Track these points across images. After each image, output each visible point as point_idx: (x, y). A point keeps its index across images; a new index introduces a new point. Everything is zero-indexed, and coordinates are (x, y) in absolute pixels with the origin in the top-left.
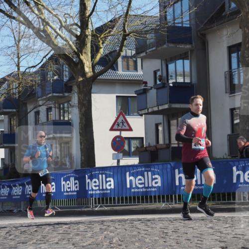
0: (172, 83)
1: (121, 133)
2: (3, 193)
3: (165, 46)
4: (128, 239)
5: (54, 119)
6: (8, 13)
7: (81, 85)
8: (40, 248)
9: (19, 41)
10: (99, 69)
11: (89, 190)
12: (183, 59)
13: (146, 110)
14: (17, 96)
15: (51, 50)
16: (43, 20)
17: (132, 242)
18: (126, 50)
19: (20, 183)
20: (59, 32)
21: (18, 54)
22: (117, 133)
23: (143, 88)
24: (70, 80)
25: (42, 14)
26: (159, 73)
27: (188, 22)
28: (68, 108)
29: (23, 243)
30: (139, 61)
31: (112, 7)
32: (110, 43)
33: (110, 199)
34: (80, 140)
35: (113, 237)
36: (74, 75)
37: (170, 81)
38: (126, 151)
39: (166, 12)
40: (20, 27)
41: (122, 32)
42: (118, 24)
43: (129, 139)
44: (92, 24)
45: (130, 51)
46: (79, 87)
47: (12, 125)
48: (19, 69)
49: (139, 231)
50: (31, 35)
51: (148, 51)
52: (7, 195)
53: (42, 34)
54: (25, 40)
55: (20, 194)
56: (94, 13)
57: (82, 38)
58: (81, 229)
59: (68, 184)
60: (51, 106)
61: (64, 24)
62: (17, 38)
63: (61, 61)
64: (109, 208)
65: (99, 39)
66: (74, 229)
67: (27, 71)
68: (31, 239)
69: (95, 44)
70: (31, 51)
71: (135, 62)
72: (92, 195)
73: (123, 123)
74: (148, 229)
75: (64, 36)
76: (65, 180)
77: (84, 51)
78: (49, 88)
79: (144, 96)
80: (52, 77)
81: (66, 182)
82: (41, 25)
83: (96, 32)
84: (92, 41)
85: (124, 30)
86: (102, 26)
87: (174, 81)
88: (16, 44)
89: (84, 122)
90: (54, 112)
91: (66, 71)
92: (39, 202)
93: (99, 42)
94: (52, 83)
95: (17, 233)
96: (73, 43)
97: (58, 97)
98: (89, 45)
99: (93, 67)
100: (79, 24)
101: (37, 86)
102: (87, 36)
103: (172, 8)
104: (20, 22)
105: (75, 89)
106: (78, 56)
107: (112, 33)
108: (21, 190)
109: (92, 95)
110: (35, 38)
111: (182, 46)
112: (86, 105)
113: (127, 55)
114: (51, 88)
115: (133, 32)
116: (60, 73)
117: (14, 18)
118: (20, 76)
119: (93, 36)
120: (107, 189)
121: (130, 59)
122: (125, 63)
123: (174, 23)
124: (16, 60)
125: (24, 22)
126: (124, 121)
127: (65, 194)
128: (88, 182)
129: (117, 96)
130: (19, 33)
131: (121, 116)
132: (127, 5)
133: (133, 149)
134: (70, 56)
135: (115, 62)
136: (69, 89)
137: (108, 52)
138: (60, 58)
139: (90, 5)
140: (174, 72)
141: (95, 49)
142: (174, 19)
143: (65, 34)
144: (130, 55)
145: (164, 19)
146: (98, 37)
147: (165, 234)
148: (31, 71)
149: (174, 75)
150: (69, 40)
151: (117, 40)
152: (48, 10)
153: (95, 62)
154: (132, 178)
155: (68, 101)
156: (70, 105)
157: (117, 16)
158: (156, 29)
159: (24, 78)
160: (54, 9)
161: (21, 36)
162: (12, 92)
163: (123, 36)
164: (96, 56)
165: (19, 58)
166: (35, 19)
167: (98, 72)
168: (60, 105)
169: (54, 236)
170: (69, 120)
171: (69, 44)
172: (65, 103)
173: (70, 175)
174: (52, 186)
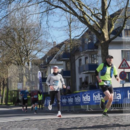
1: (124, 70)
5: (89, 63)
6: (65, 9)
9: (70, 23)
10: (112, 36)
14: (70, 51)
15: (87, 27)
16: (83, 12)
18: (126, 26)
19: (72, 96)
20: (91, 17)
21: (70, 30)
22: (122, 70)
24: (97, 43)
25: (82, 8)
28: (96, 57)
31: (118, 4)
32: (118, 23)
33: (119, 104)
36: (99, 40)
38: (127, 79)
40: (71, 16)
41: (124, 17)
42: (122, 13)
43: (129, 73)
44: (108, 13)
45: (129, 26)
46: (102, 46)
47: (68, 66)
48: (70, 38)
53: (82, 19)
54: (74, 22)
55: (72, 102)
56: (109, 7)
57: (103, 21)
58: (104, 121)
59: (97, 97)
60: (87, 56)
61: (93, 13)
62: (69, 22)
63: (92, 33)
64: (119, 109)
65: (112, 20)
66: (100, 120)
67: (75, 38)
70: (76, 28)
73: (125, 64)
75: (93, 20)
76: (95, 95)
77: (104, 27)
78: (86, 47)
80: (88, 41)
82: (82, 14)
83: (110, 17)
84: (108, 22)
85: (125, 16)
86: (113, 14)
88: (69, 24)
90: (89, 60)
91: (95, 38)
92: (82, 106)
93: (112, 22)
94: (88, 44)
95: (71, 122)
96: (98, 23)
97: (91, 51)
98: (107, 24)
99: (109, 35)
100: (101, 13)
101: (80, 46)
102: (105, 19)
104: (71, 13)
105: (100, 47)
106: (101, 30)
107: (119, 17)
108: (72, 100)
109: (109, 50)
110: (78, 21)
112: (106, 55)
113: (127, 29)
114: (87, 47)
116: (92, 39)
117: (68, 11)
118: (71, 41)
119: (109, 19)
120: (117, 100)
122: (126, 33)
124: (69, 33)
125: (73, 13)
126: (126, 63)
127: (95, 102)
129: (122, 51)
130: (71, 19)
131: (124, 61)
132: (127, 2)
134: (97, 30)
135: (121, 32)
136: (97, 47)
137: (117, 27)
138: (92, 31)
139: (107, 3)
141: (110, 26)
144: (129, 29)
146: (111, 20)
148: (77, 38)
150: (96, 22)
151: (121, 21)
152: (85, 6)
153: (110, 33)
157: (121, 8)
159: (73, 42)
160: (88, 6)
161: (71, 21)
162: (67, 49)
163: (125, 19)
164: (111, 30)
165: (70, 32)
166: (78, 11)
167: (111, 38)
168: (92, 56)
169: (90, 124)
170: (97, 63)
171: (96, 24)
172: (95, 54)
173: (97, 92)
174: (89, 98)
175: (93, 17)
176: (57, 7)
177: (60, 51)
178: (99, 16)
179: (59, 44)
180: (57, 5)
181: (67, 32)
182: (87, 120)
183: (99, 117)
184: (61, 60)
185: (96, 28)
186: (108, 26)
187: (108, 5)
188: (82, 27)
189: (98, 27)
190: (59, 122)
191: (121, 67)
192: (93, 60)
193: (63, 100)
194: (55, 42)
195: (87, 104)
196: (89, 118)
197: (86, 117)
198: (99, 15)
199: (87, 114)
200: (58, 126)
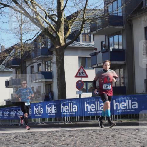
0: (112, 49)
1: (81, 79)
2: (12, 114)
3: (107, 27)
4: (86, 141)
5: (42, 70)
6: (15, 8)
7: (58, 50)
8: (34, 146)
10: (68, 41)
11: (62, 112)
12: (118, 35)
13: (97, 65)
14: (20, 57)
15: (40, 30)
16: (36, 12)
17: (88, 143)
18: (84, 30)
20: (45, 19)
21: (21, 32)
22: (79, 79)
23: (94, 52)
24: (51, 47)
25: (35, 8)
26: (104, 43)
27: (121, 13)
28: (50, 64)
29: (24, 144)
30: (92, 36)
31: (76, 4)
32: (75, 26)
33: (75, 117)
34: (58, 83)
35: (77, 140)
36: (54, 44)
37: (111, 48)
38: (84, 89)
39: (108, 7)
40: (22, 16)
41: (82, 19)
42: (80, 14)
43: (86, 82)
44: (64, 14)
45: (87, 30)
46: (57, 52)
48: (21, 41)
49: (92, 136)
50: (28, 21)
51: (97, 30)
52: (14, 115)
53: (35, 20)
55: (22, 115)
56: (66, 8)
57: (58, 23)
58: (58, 136)
59: (50, 109)
60: (40, 63)
61: (48, 15)
62: (20, 23)
63: (46, 36)
64: (75, 123)
65: (69, 23)
66: (54, 136)
67: (26, 42)
68: (29, 142)
69: (66, 27)
70: (28, 30)
71: (90, 37)
72: (64, 116)
73: (82, 73)
74: (97, 135)
76: (49, 107)
77: (59, 30)
78: (39, 52)
79: (95, 57)
80: (41, 46)
81: (49, 108)
82: (34, 15)
83: (67, 19)
84: (64, 24)
85: (83, 18)
86: (70, 15)
87: (113, 48)
88: (20, 26)
89: (60, 73)
90: (42, 67)
91: (49, 42)
92: (33, 119)
93: (69, 25)
94: (41, 49)
95: (20, 138)
96: (53, 26)
97: (44, 57)
98: (62, 27)
99: (65, 40)
100: (57, 14)
101: (32, 51)
102: (61, 22)
103: (112, 5)
104: (22, 13)
105: (54, 53)
106: (56, 34)
107: (76, 20)
109: (64, 56)
110: (31, 23)
111: (117, 27)
112: (61, 62)
113: (85, 33)
115: (89, 19)
116: (46, 43)
117: (19, 11)
118: (22, 45)
119: (65, 21)
120: (73, 112)
121: (87, 35)
122: (84, 38)
123: (113, 14)
124: (20, 36)
125: (25, 14)
126: (83, 71)
127: (49, 115)
128: (62, 108)
129: (79, 57)
131: (82, 69)
132: (85, 3)
133: (88, 88)
134: (52, 33)
135: (78, 37)
136: (51, 53)
137: (74, 31)
138: (46, 34)
139: (63, 3)
140: (113, 43)
141: (66, 29)
142: (113, 11)
143: (48, 20)
144: (87, 33)
145: (107, 11)
146: (68, 22)
147: (108, 138)
148: (29, 42)
149: (113, 44)
150: (51, 24)
151: (79, 24)
152: (38, 6)
153: (66, 37)
154: (88, 105)
155: (50, 60)
156: (52, 62)
157: (79, 10)
158: (102, 17)
159: (24, 46)
160: (42, 6)
161: (22, 22)
162: (17, 55)
163: (83, 21)
164: (67, 33)
165: (21, 34)
166: (31, 12)
167: (68, 43)
168: (45, 63)
169: (42, 139)
170: (51, 71)
171: (51, 26)
172: (49, 61)
173: (51, 103)
174: (41, 110)
175: (48, 18)
176: (6, 6)
177: (8, 56)
178: (55, 18)
179: (8, 49)
180: (6, 3)
181: (17, 35)
182: (38, 135)
183: (52, 131)
184: (10, 66)
185: (51, 31)
186: (64, 30)
187: (64, 6)
188: (35, 30)
189: (53, 30)
190: (6, 138)
191: (78, 75)
192: (47, 67)
193: (11, 112)
194: (4, 46)
195: (39, 117)
196: (41, 133)
197: (37, 132)
198: (54, 16)
199: (39, 128)
200: (5, 143)
